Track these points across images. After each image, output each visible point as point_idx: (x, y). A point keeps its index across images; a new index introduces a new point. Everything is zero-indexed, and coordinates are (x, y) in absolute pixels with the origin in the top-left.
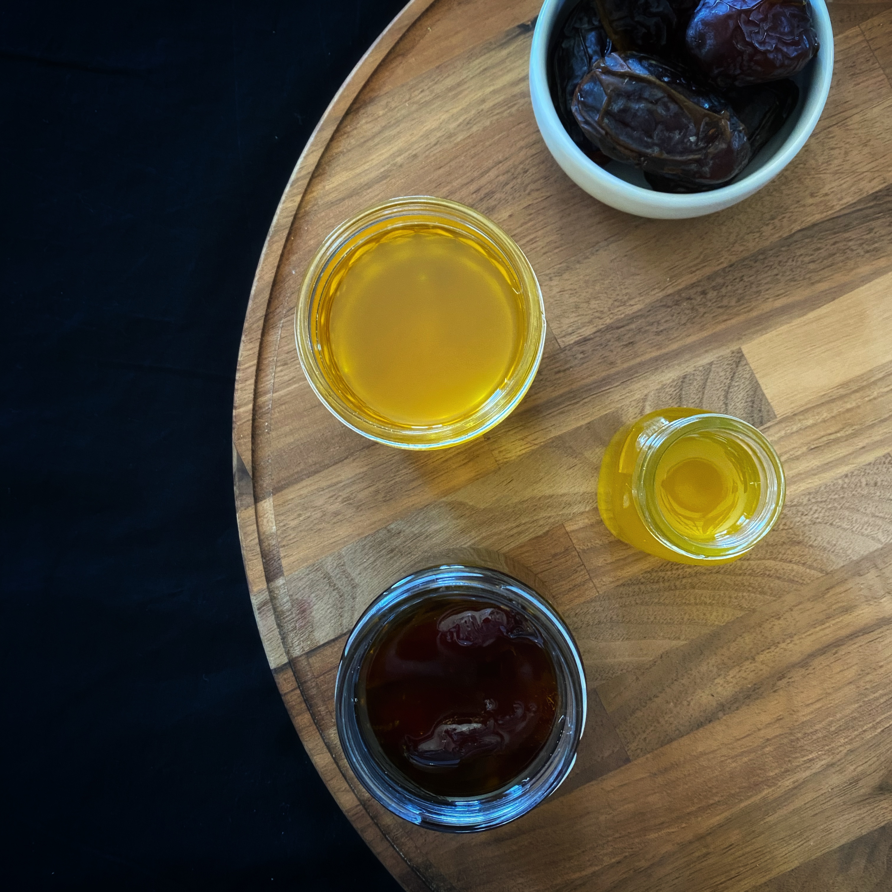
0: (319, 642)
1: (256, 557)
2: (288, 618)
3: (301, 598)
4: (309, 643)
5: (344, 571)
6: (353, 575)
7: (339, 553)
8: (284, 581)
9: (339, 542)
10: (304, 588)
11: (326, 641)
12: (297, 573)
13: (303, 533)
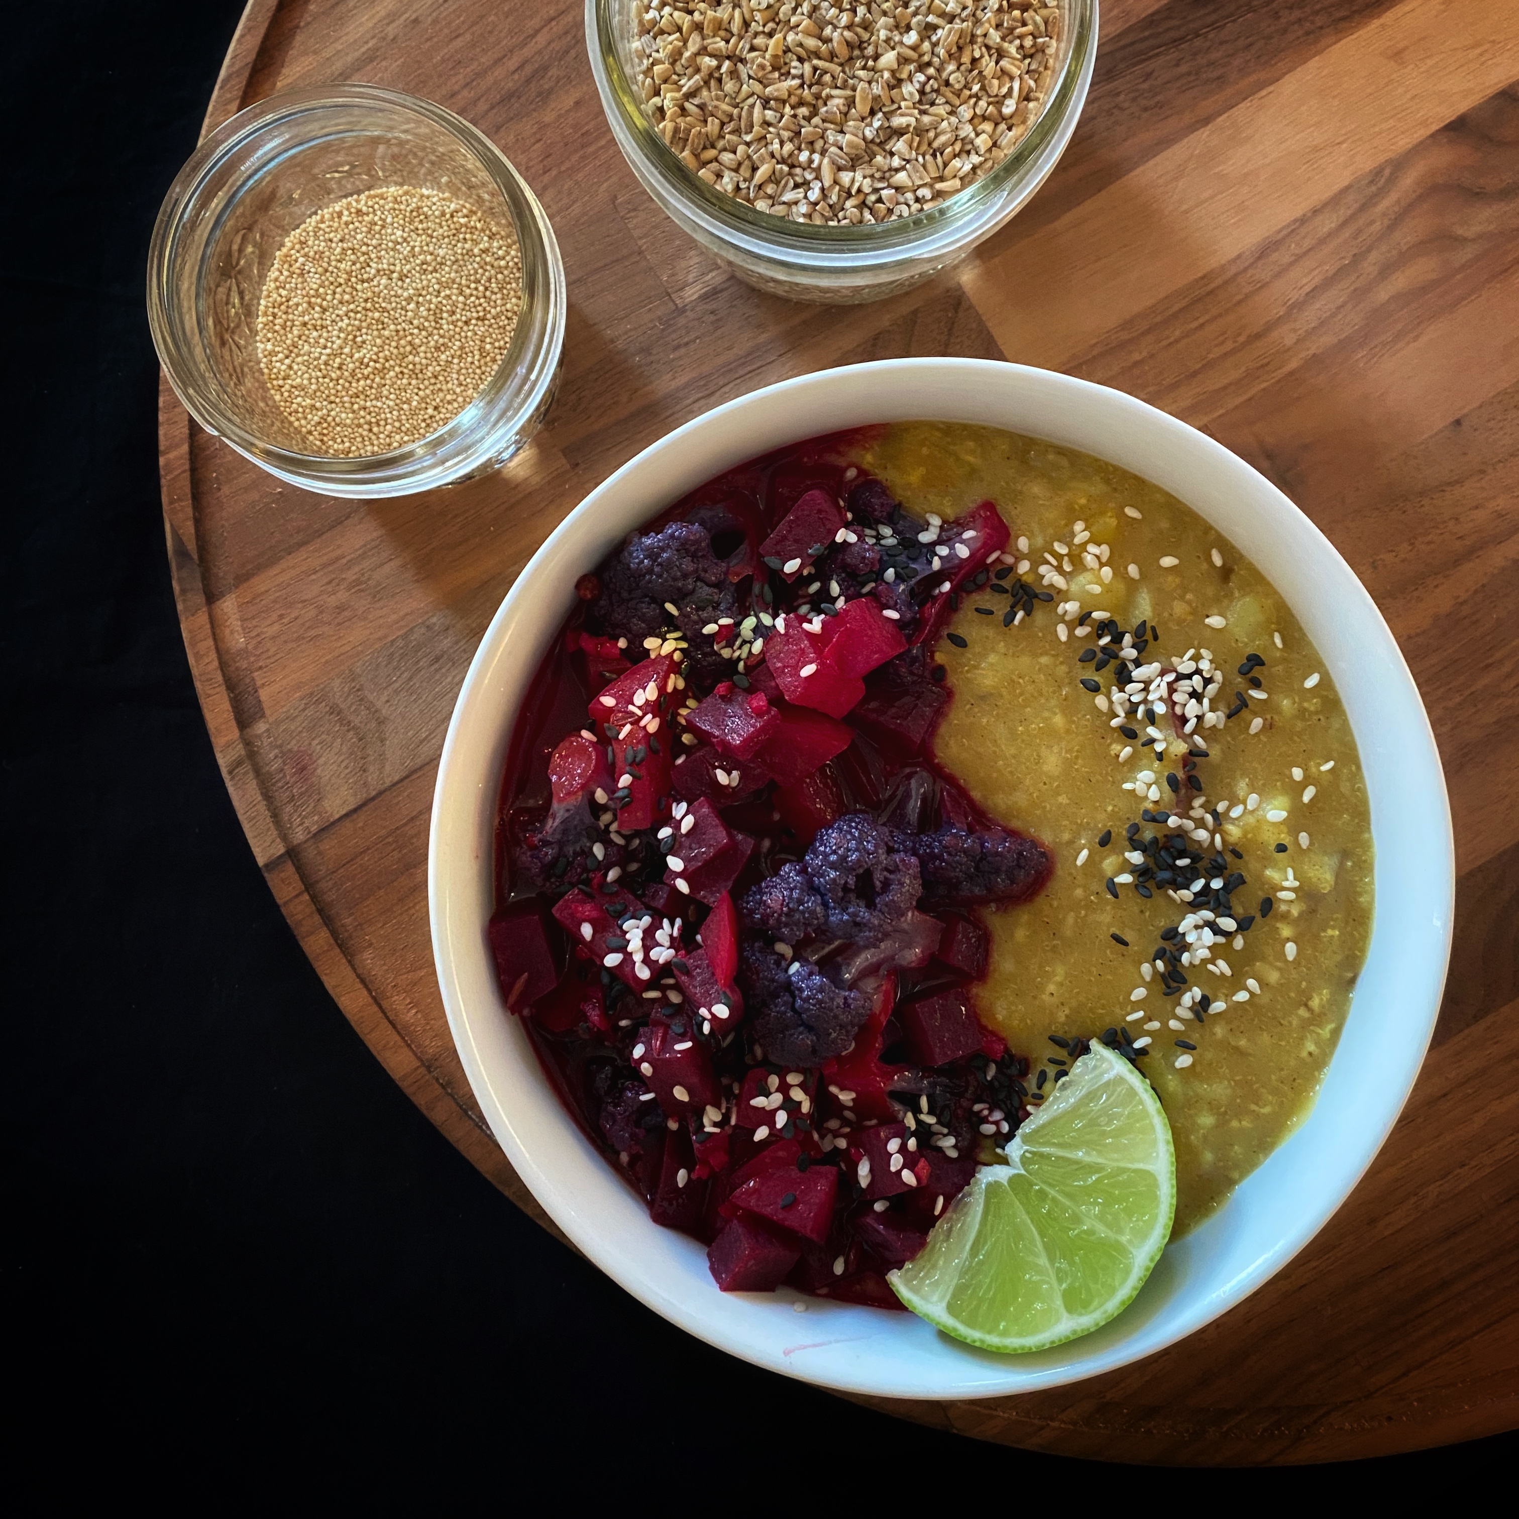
0: (331, 815)
1: (218, 690)
2: (280, 784)
3: (296, 749)
4: (316, 818)
5: (362, 700)
6: (379, 704)
7: (350, 670)
8: (268, 726)
9: (350, 653)
10: (301, 732)
11: (344, 812)
12: (284, 709)
13: (291, 645)
